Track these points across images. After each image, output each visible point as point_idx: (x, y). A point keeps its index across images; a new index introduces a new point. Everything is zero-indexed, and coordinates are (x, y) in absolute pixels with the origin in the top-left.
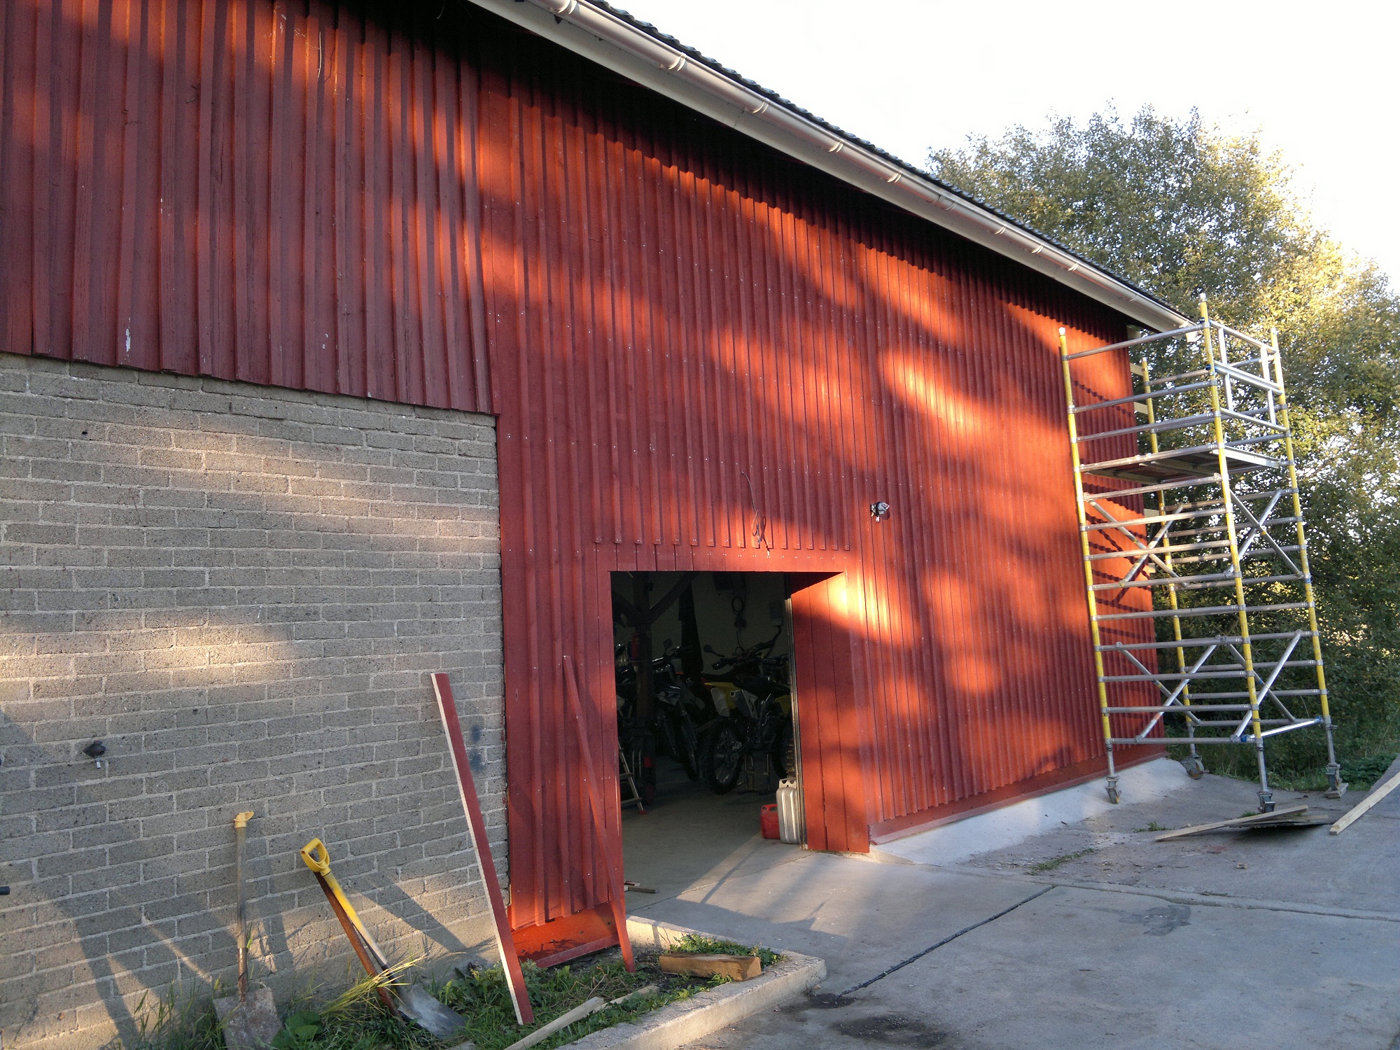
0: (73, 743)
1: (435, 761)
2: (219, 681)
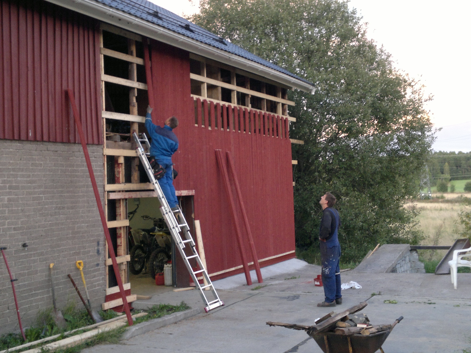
0: (20, 243)
1: (90, 251)
2: (46, 227)
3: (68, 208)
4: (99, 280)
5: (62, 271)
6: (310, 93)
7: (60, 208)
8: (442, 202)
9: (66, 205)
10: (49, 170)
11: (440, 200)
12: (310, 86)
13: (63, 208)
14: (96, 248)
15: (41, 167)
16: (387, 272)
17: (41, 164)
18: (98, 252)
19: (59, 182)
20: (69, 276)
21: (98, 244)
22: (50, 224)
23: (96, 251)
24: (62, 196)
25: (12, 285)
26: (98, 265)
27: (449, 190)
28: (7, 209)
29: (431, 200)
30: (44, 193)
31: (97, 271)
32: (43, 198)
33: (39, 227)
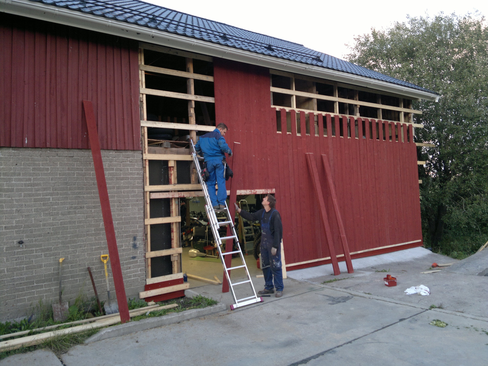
0: (15, 241)
2: (55, 225)
3: (88, 207)
4: (135, 271)
5: (79, 264)
7: (76, 208)
9: (85, 205)
10: (60, 174)
13: (81, 207)
14: (132, 243)
15: (48, 171)
16: (479, 274)
17: (48, 169)
18: (135, 246)
19: (75, 185)
20: (89, 269)
21: (135, 239)
22: (61, 222)
23: (132, 245)
24: (79, 197)
26: (134, 258)
30: (51, 194)
31: (132, 263)
32: (51, 199)
33: (44, 225)
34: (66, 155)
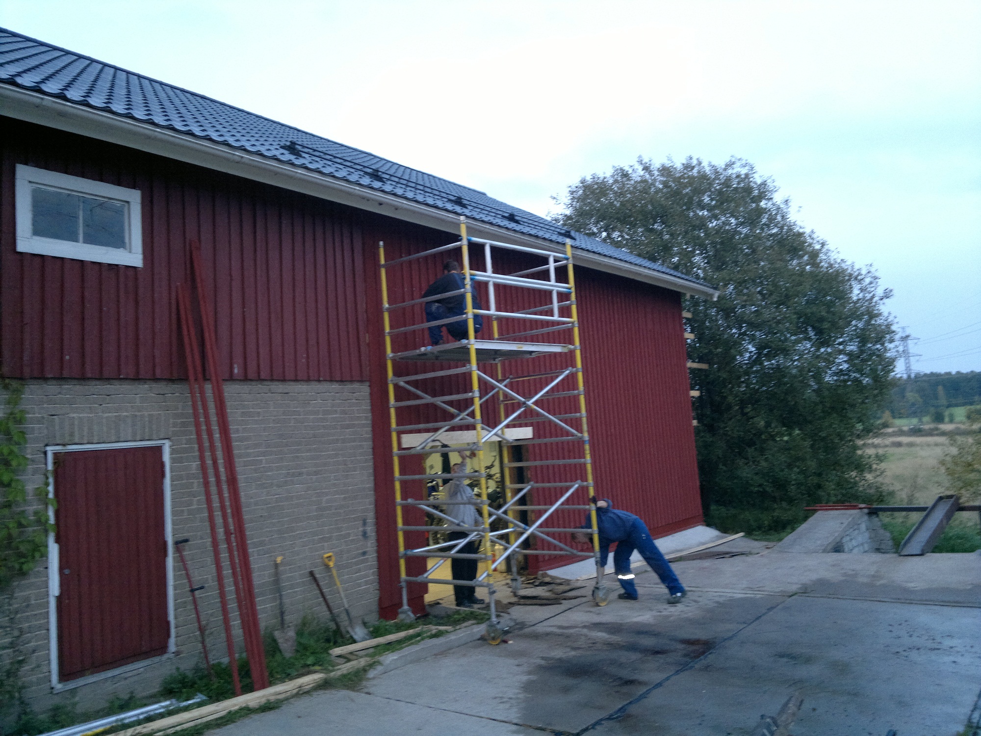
1: (349, 534)
2: (269, 504)
3: (308, 474)
4: (366, 576)
5: (299, 567)
6: (712, 298)
7: (293, 475)
8: (937, 435)
9: (304, 470)
10: (274, 420)
11: (936, 432)
12: (709, 289)
13: (300, 474)
14: (362, 529)
15: (259, 416)
16: (824, 551)
17: (259, 413)
18: (365, 534)
19: (291, 437)
20: (312, 574)
21: (365, 524)
22: (276, 498)
23: (361, 533)
24: (297, 457)
25: (193, 596)
26: (364, 553)
27: (947, 419)
28: (196, 481)
29: (923, 433)
30: (264, 454)
31: (363, 562)
32: (264, 461)
33: (256, 504)
34: (280, 391)
